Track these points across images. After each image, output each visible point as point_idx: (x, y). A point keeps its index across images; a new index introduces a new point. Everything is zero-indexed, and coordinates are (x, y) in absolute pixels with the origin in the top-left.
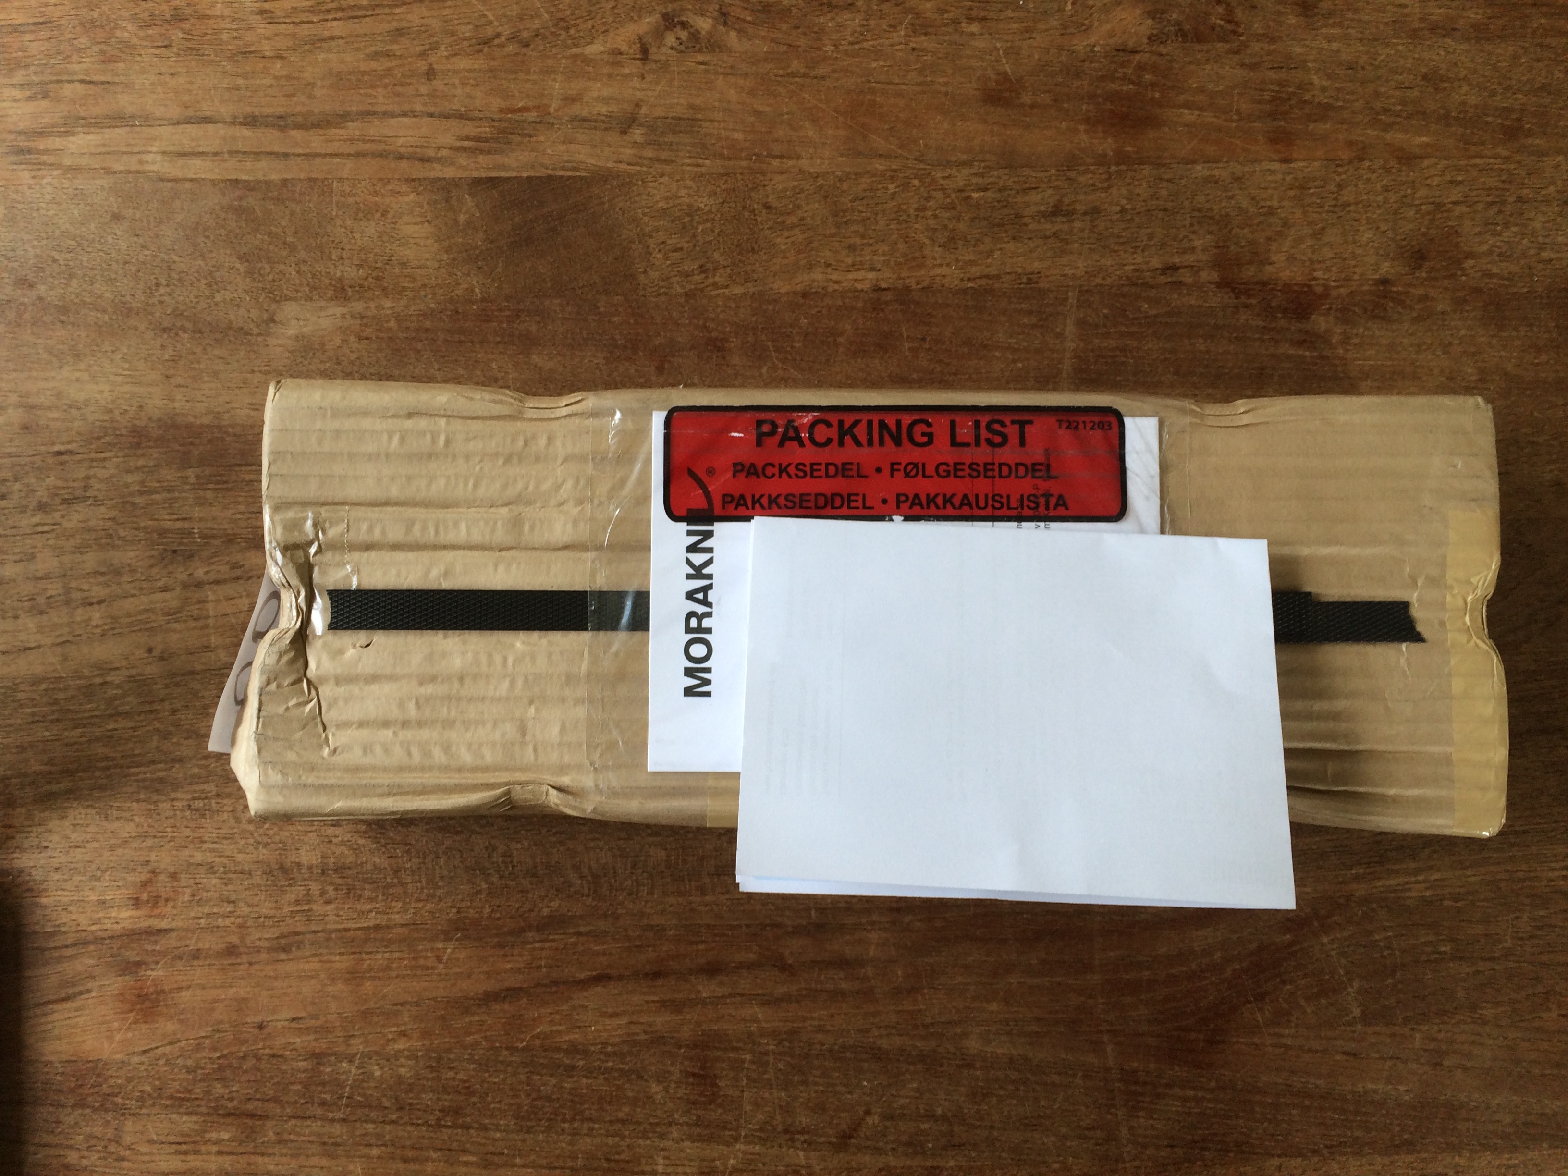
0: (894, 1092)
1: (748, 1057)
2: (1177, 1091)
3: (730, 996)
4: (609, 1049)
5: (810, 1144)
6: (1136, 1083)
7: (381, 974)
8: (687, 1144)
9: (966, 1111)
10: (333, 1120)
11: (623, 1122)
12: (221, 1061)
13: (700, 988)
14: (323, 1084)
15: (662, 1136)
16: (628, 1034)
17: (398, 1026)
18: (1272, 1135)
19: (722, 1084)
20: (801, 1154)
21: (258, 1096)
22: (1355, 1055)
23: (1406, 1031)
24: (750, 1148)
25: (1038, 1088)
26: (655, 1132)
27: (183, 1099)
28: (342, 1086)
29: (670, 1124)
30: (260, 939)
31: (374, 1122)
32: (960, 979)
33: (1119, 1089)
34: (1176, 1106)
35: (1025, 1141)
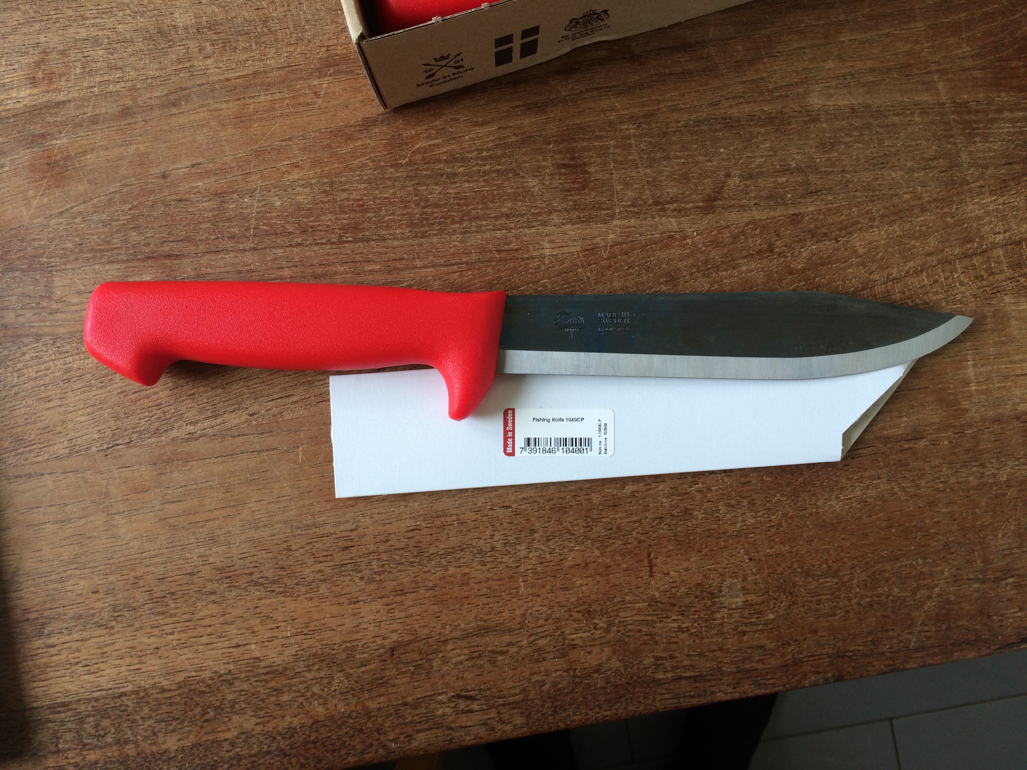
0: (749, 154)
1: (612, 143)
2: (1007, 114)
3: (588, 91)
4: (485, 154)
5: (679, 211)
6: (969, 112)
7: (266, 115)
8: (568, 227)
9: (818, 160)
10: (244, 250)
11: (508, 216)
12: (133, 212)
13: (559, 88)
14: (229, 219)
15: (545, 224)
16: (499, 139)
17: (289, 158)
19: (592, 170)
20: (673, 220)
21: (172, 239)
24: (626, 222)
25: (881, 130)
26: (538, 221)
27: (102, 251)
28: (246, 219)
29: (550, 212)
30: (151, 98)
31: (282, 247)
32: (795, 45)
33: (955, 120)
34: (1008, 127)
35: (876, 179)
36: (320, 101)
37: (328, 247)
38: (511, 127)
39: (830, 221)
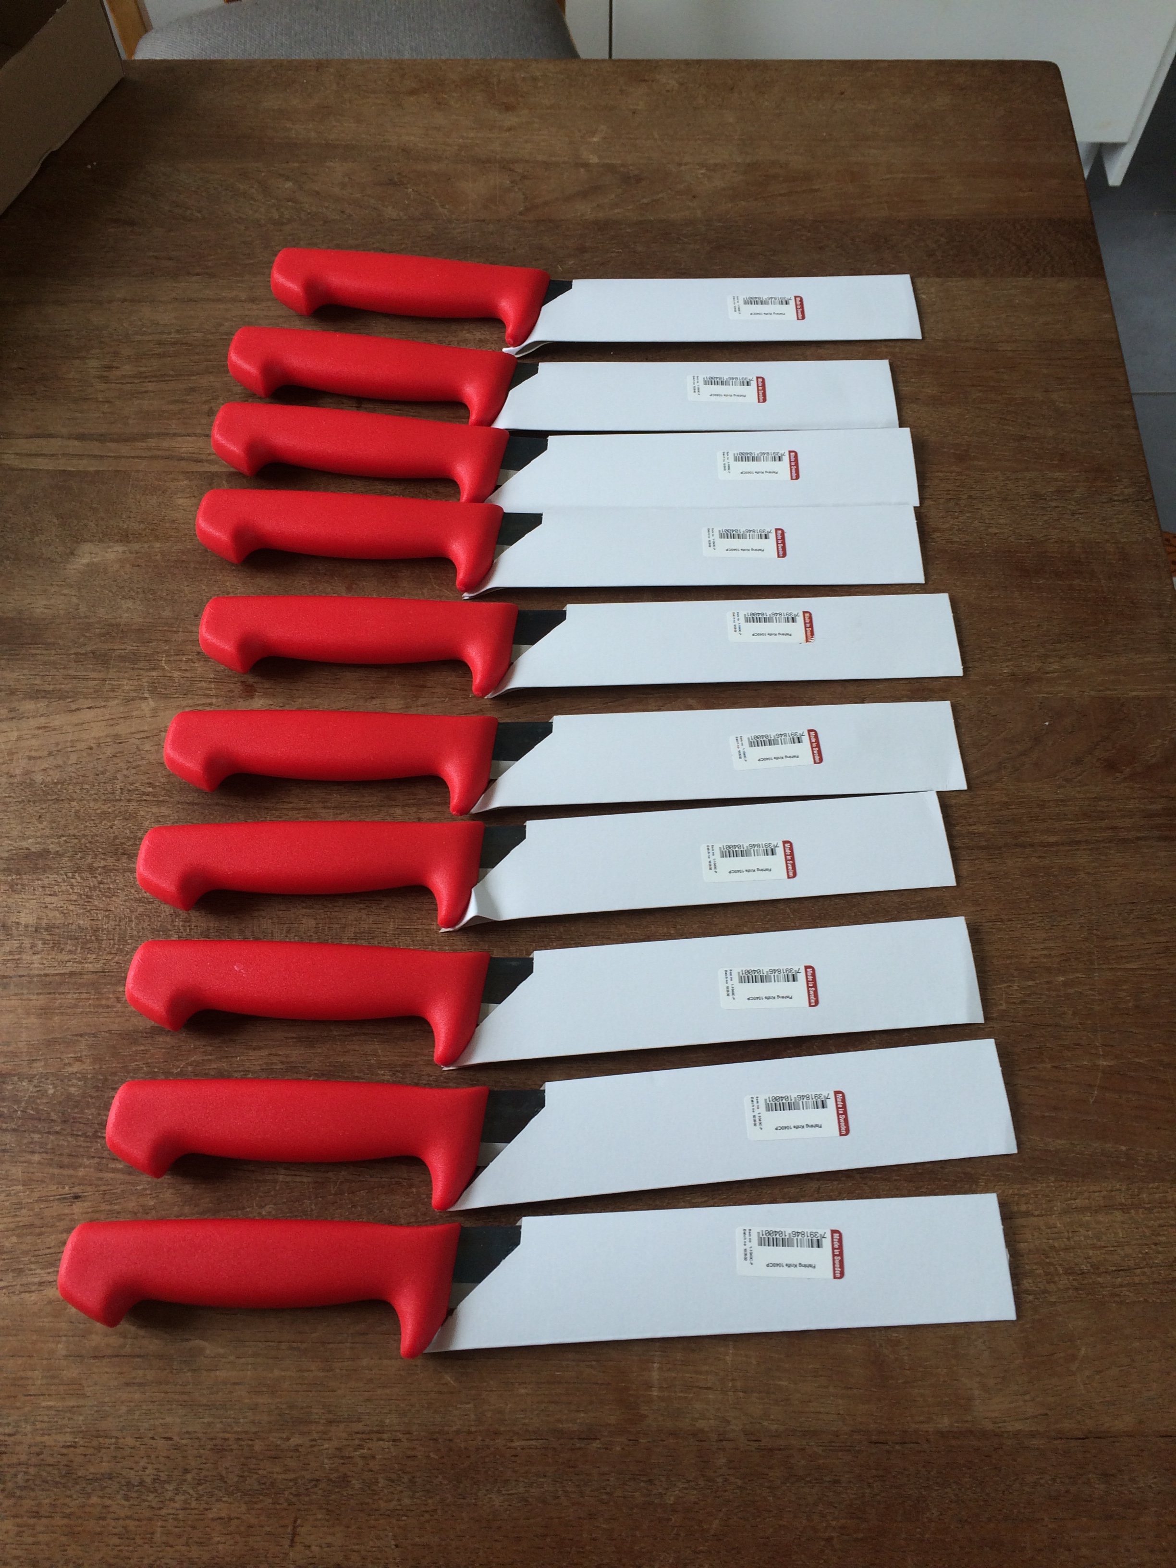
17: (75, 1052)
28: (18, 1101)
36: (119, 1005)
37: (82, 1139)
38: (280, 1055)
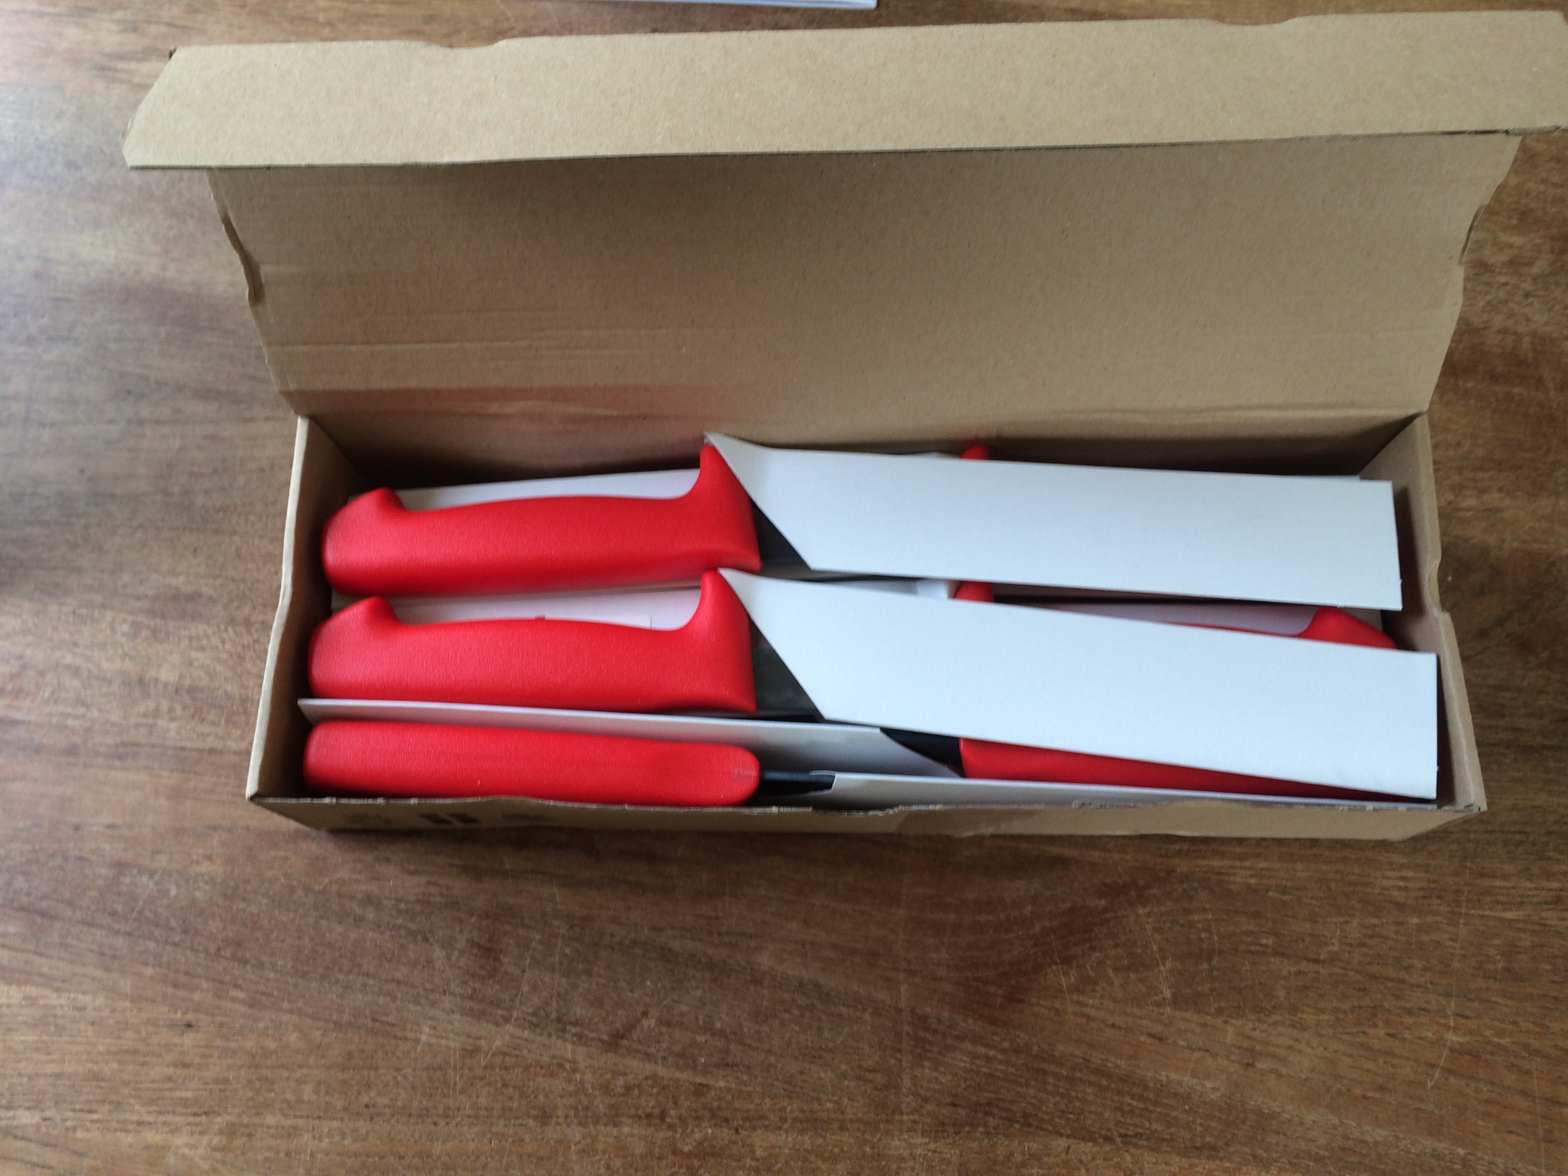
0: (676, 998)
1: (538, 937)
2: (968, 1045)
4: (402, 906)
5: (580, 1038)
6: (927, 1029)
7: (203, 796)
8: (457, 1016)
9: (745, 1029)
11: (398, 982)
12: (30, 855)
13: (505, 859)
15: (433, 1004)
16: (424, 894)
18: (1063, 1112)
19: (505, 960)
20: (569, 1047)
21: (54, 896)
22: (1161, 1039)
23: (1218, 1022)
24: (519, 1032)
25: (824, 1017)
26: (428, 998)
29: (445, 992)
30: (101, 744)
31: (157, 941)
32: (763, 892)
33: (908, 1033)
34: (965, 1062)
35: (801, 1073)
37: (202, 956)
39: (737, 1105)
